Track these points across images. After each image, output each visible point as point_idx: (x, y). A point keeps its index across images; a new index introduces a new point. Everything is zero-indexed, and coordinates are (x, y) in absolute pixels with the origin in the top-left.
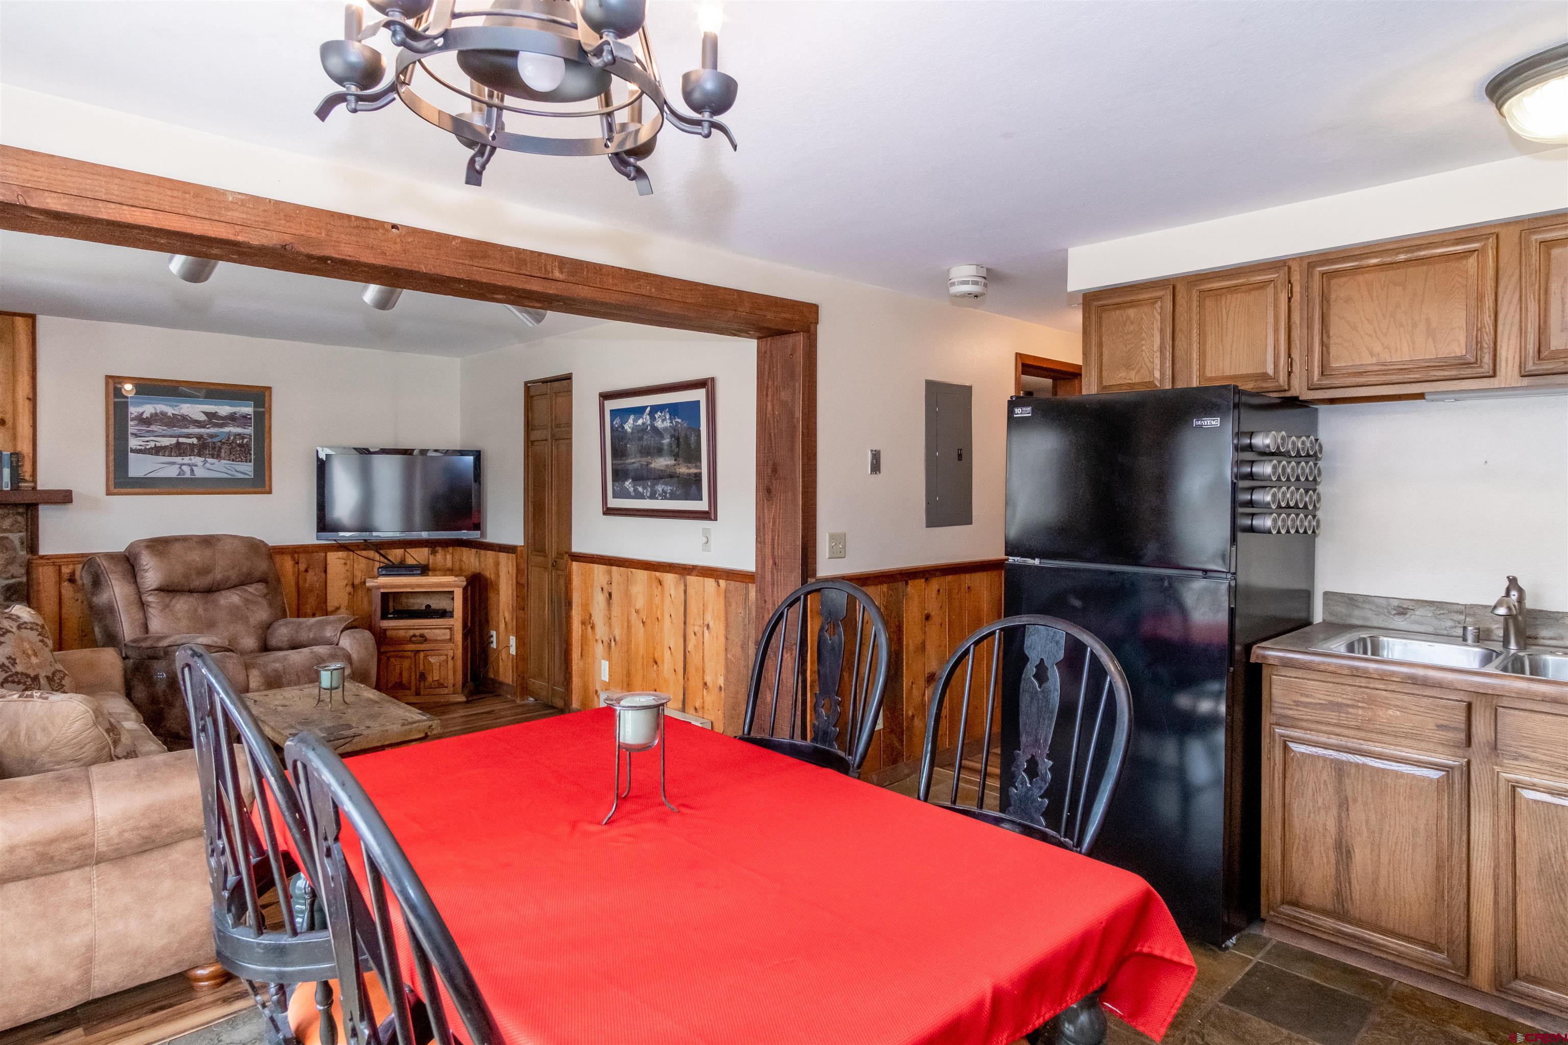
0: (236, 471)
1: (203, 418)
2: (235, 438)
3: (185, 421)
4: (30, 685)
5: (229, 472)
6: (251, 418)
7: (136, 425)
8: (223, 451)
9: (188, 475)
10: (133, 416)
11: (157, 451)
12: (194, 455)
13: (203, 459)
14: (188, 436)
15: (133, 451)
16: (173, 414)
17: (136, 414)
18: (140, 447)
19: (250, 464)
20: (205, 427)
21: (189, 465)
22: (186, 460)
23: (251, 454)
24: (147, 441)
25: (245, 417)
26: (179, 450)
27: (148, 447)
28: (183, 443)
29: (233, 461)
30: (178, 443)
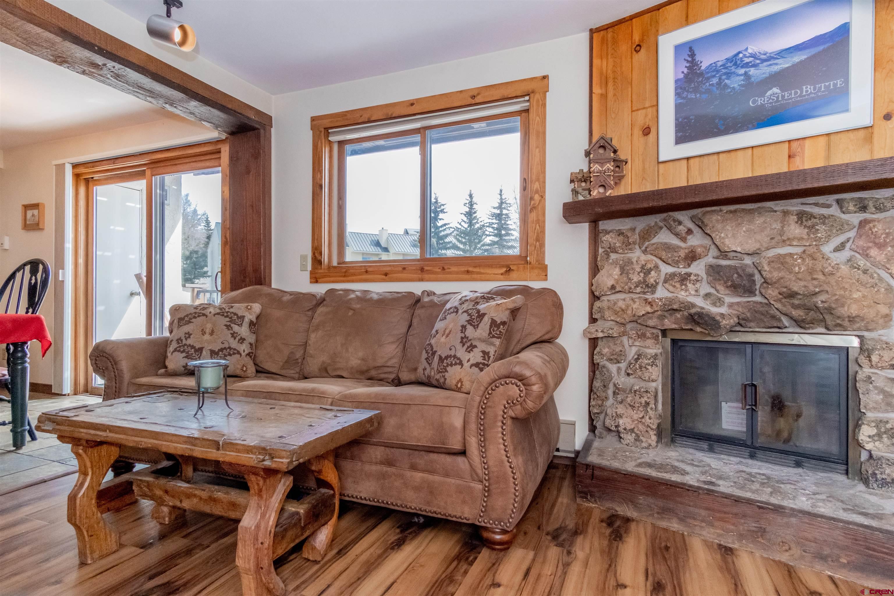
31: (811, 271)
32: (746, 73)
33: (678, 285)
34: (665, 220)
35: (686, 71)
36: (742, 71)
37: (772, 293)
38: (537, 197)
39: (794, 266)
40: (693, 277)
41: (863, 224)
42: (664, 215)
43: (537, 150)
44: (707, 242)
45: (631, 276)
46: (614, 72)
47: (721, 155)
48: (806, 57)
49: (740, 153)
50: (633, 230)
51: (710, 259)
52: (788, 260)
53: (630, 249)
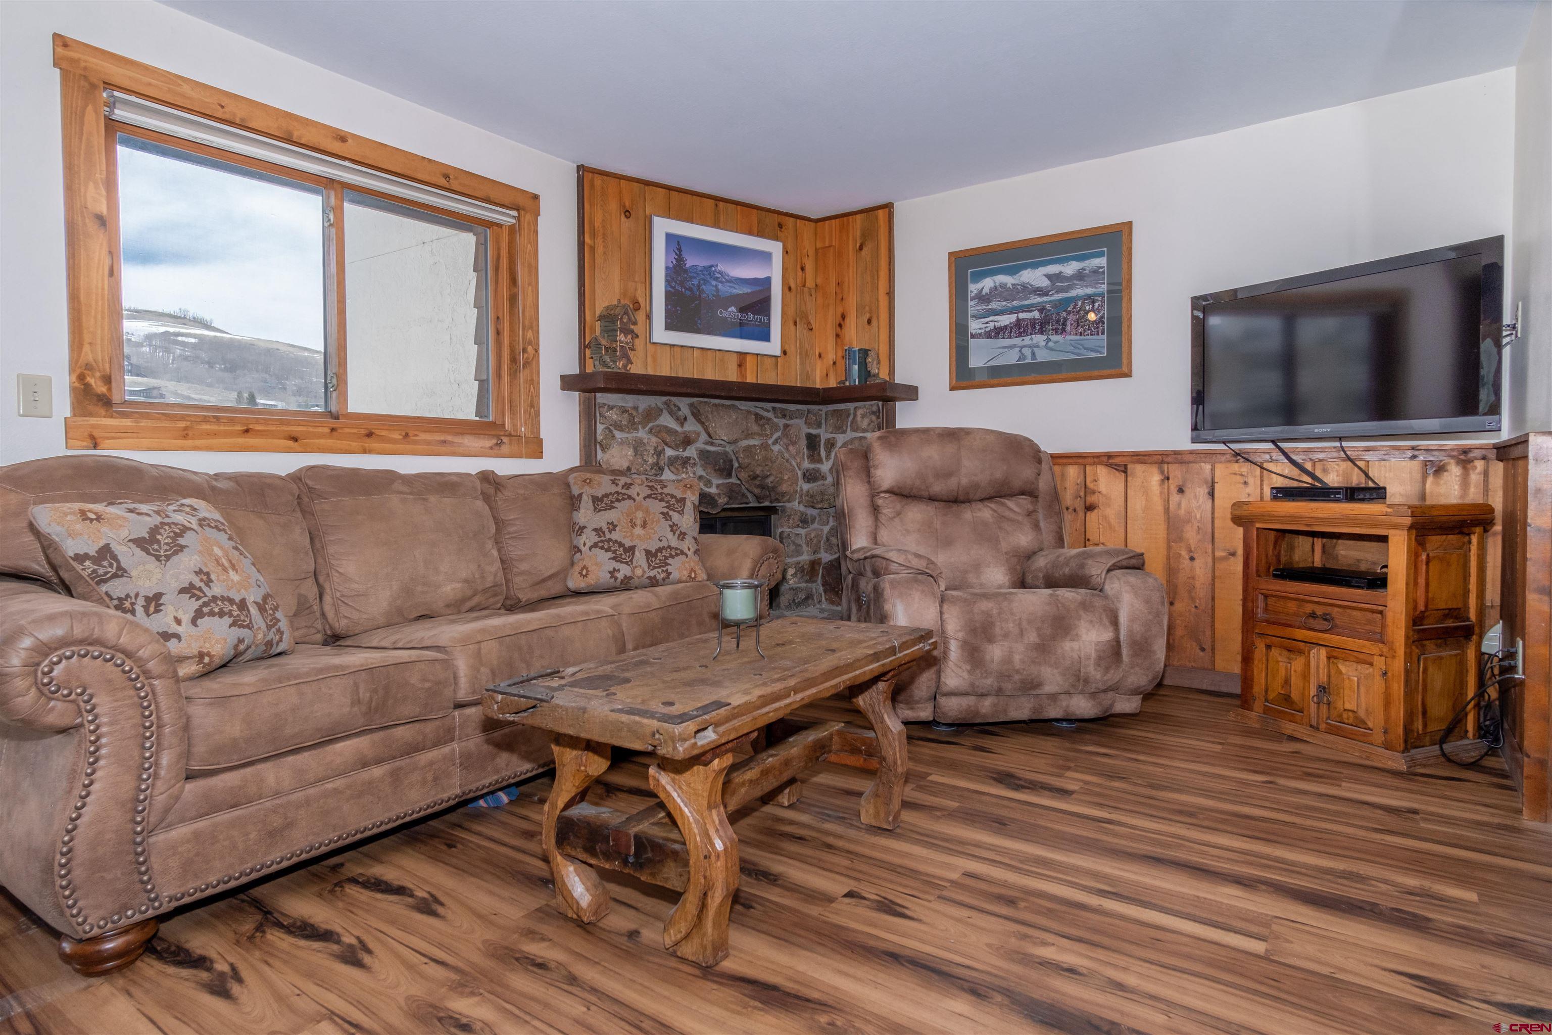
0: (1085, 348)
1: (1045, 283)
2: (1083, 303)
3: (1027, 290)
4: (621, 555)
5: (1076, 351)
6: (1103, 273)
7: (977, 305)
8: (1068, 323)
9: (1029, 360)
10: (973, 295)
11: (998, 332)
12: (1036, 333)
13: (1045, 337)
14: (1028, 309)
15: (973, 336)
16: (1013, 285)
17: (975, 292)
18: (980, 331)
19: (1100, 336)
20: (1047, 295)
21: (1030, 346)
22: (1027, 340)
23: (1103, 323)
24: (987, 323)
25: (1096, 272)
26: (1020, 329)
27: (988, 329)
28: (1023, 320)
29: (1081, 335)
30: (1018, 320)
31: (766, 459)
32: (716, 286)
33: (680, 468)
34: (665, 403)
35: (674, 262)
36: (714, 283)
37: (743, 475)
38: (530, 349)
39: (756, 454)
40: (692, 461)
41: (786, 426)
42: (665, 398)
43: (530, 288)
44: (699, 428)
45: (645, 457)
46: (603, 227)
47: (676, 349)
48: (749, 291)
49: (709, 352)
50: (636, 408)
51: (700, 445)
52: (753, 450)
53: (635, 429)
